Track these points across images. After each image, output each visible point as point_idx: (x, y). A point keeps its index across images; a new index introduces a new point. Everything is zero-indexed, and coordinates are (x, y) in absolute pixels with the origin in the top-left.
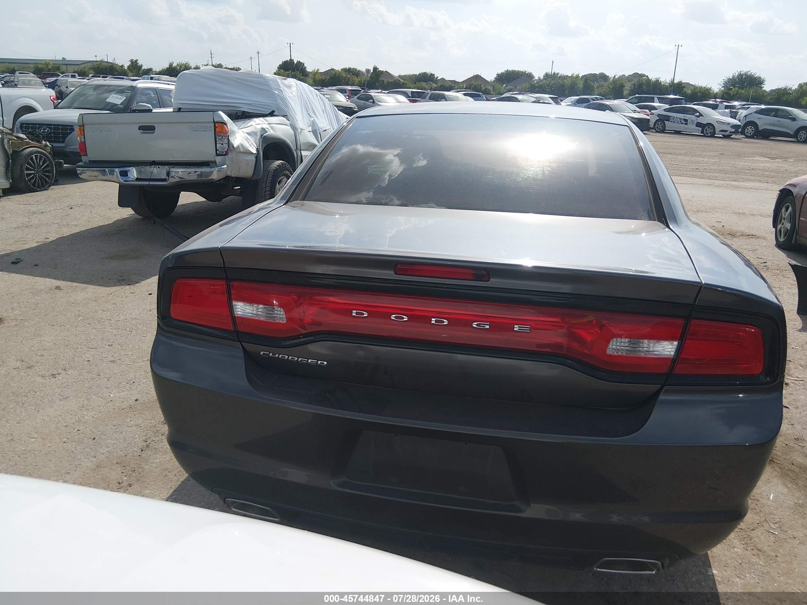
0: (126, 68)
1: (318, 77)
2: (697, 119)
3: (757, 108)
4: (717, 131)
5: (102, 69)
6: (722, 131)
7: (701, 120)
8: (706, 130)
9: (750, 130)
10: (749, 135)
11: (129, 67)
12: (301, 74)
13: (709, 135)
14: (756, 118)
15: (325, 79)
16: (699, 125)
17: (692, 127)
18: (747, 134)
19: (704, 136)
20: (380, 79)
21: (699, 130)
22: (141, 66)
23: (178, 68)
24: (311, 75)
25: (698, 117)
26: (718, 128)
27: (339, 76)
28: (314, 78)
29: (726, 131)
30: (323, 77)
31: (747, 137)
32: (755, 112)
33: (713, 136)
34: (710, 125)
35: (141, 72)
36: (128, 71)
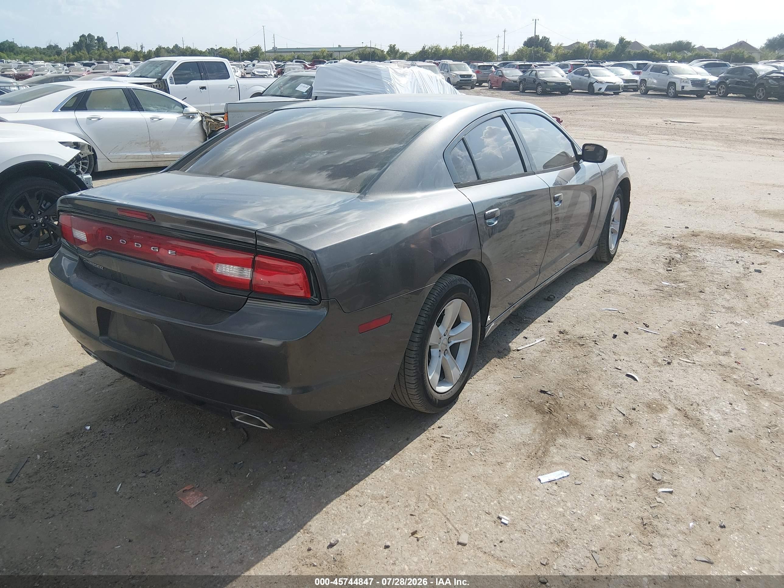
0: (385, 53)
1: (560, 52)
5: (365, 55)
11: (388, 52)
12: (544, 49)
15: (568, 53)
20: (626, 50)
22: (398, 50)
23: (430, 51)
24: (553, 50)
27: (582, 49)
28: (557, 53)
30: (566, 51)
35: (398, 55)
36: (387, 55)
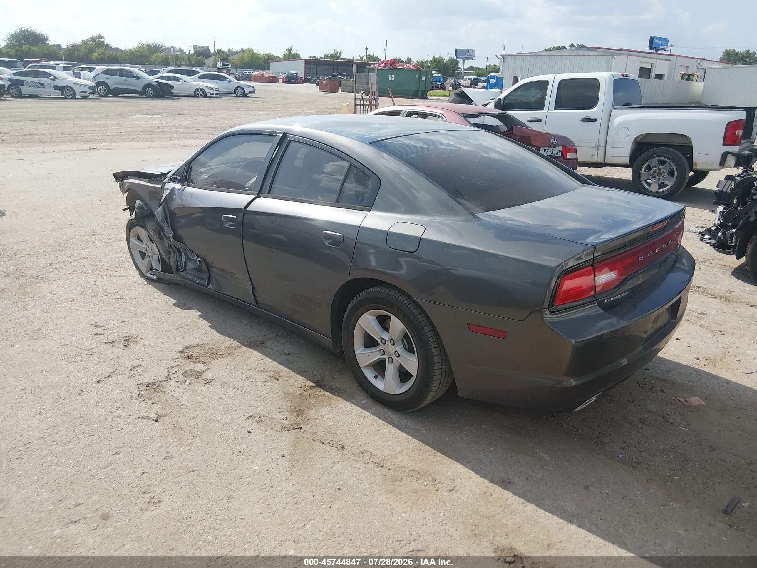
2: (54, 83)
3: (102, 69)
4: (77, 93)
6: (81, 92)
7: (56, 83)
8: (66, 93)
9: (102, 89)
10: (103, 94)
13: (71, 97)
14: (104, 78)
16: (56, 88)
17: (50, 91)
18: (101, 94)
19: (66, 98)
21: (58, 94)
25: (54, 80)
26: (78, 90)
29: (86, 92)
31: (102, 96)
32: (101, 73)
33: (74, 97)
34: (68, 87)
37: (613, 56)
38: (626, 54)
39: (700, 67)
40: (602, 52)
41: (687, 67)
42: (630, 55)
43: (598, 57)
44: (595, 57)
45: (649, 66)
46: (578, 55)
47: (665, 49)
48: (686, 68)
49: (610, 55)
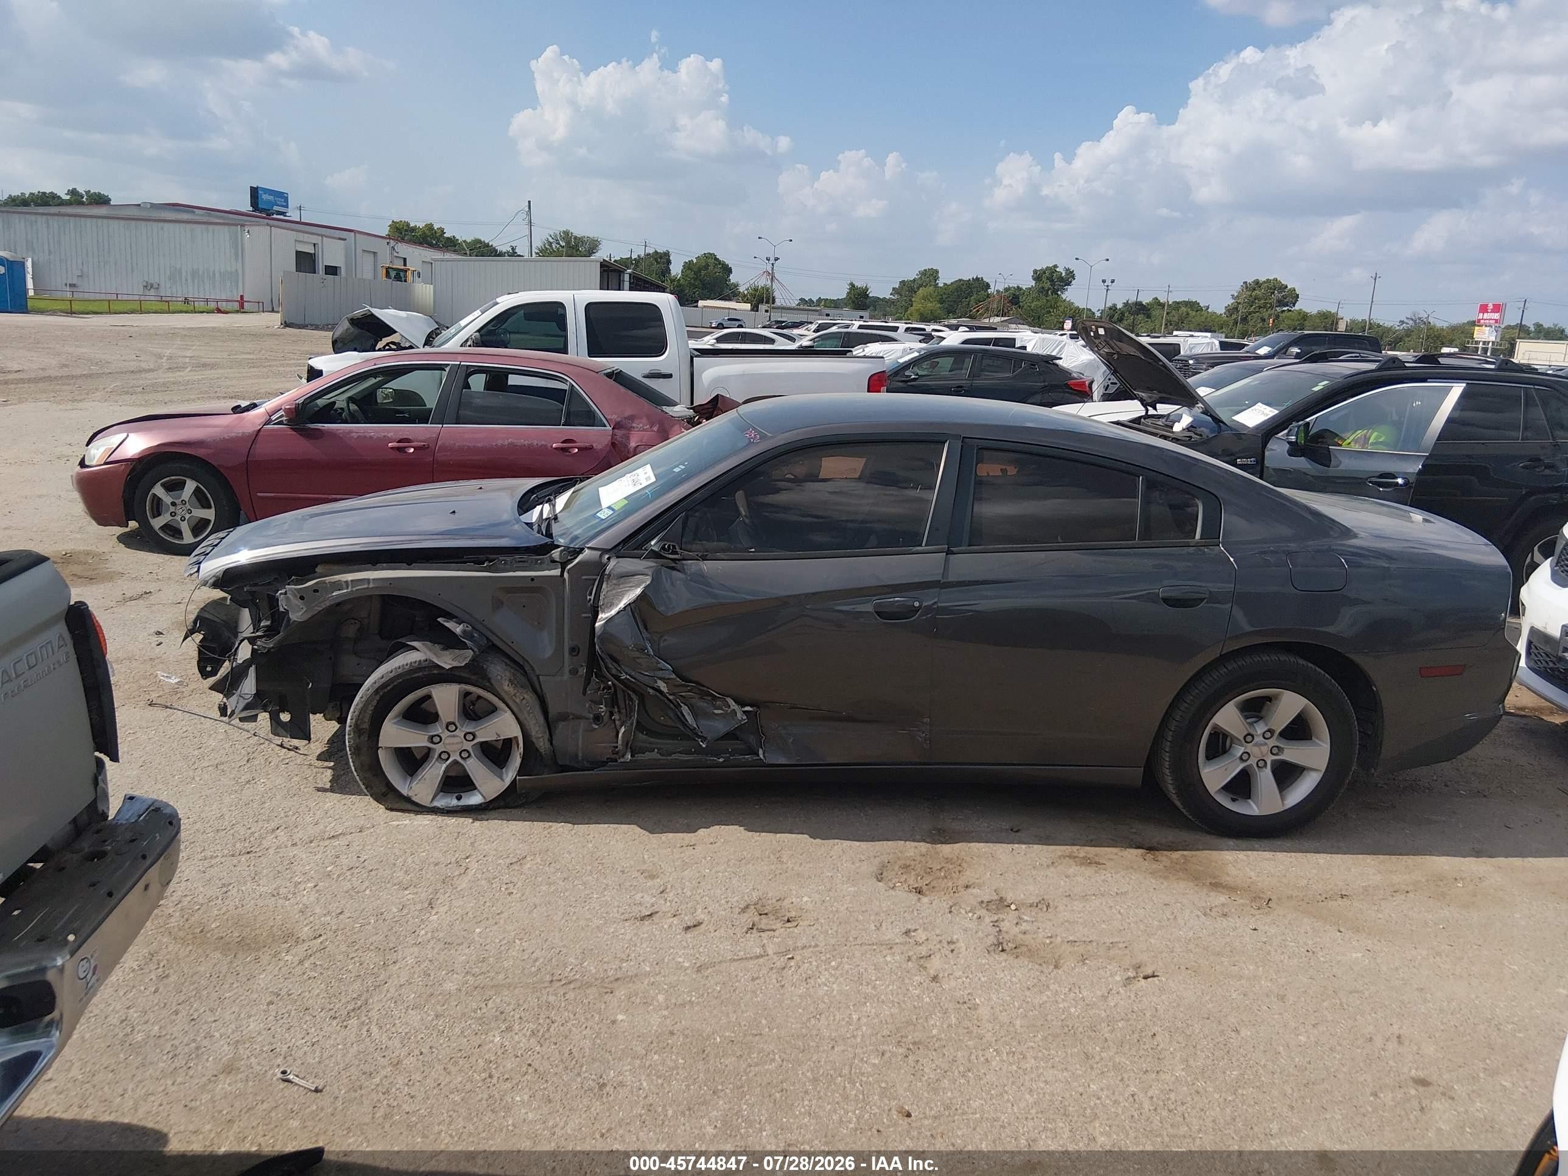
37: (243, 226)
38: (268, 225)
39: (396, 254)
40: (202, 215)
41: (375, 253)
42: (275, 226)
43: (211, 227)
44: (204, 226)
45: (310, 249)
46: (165, 221)
47: (283, 214)
48: (372, 255)
49: (237, 225)
